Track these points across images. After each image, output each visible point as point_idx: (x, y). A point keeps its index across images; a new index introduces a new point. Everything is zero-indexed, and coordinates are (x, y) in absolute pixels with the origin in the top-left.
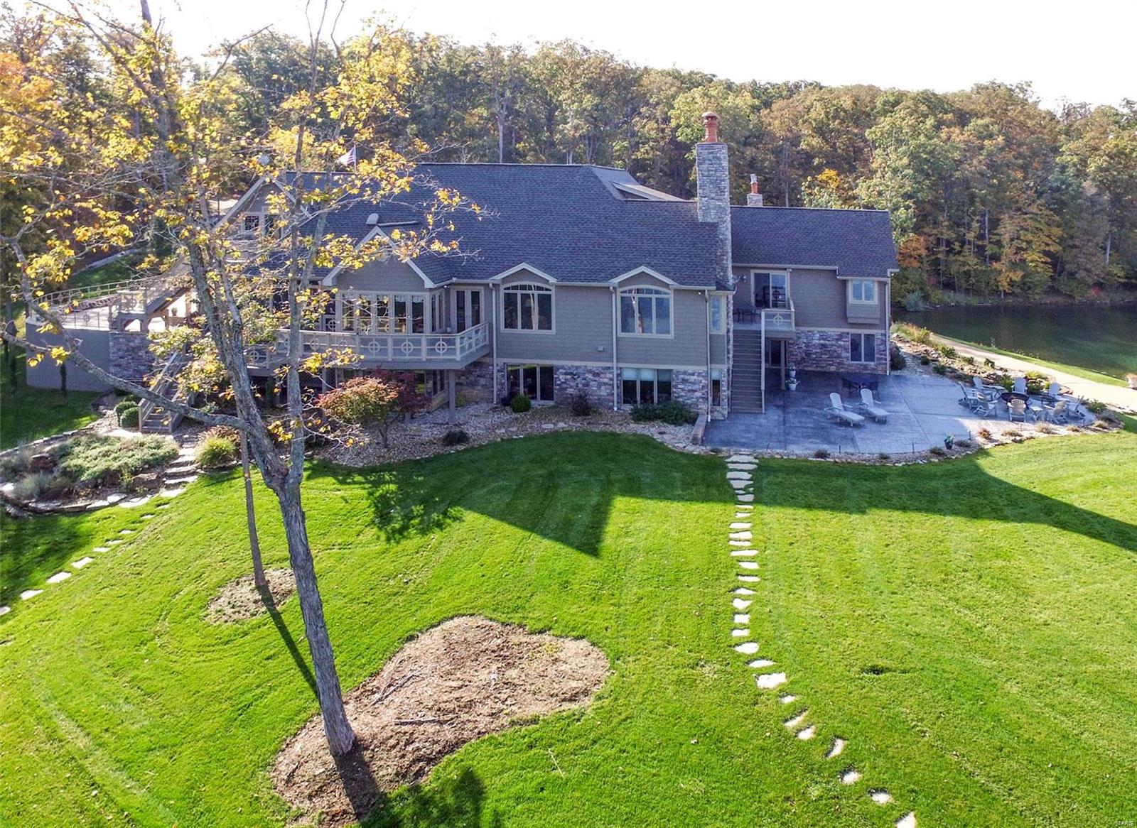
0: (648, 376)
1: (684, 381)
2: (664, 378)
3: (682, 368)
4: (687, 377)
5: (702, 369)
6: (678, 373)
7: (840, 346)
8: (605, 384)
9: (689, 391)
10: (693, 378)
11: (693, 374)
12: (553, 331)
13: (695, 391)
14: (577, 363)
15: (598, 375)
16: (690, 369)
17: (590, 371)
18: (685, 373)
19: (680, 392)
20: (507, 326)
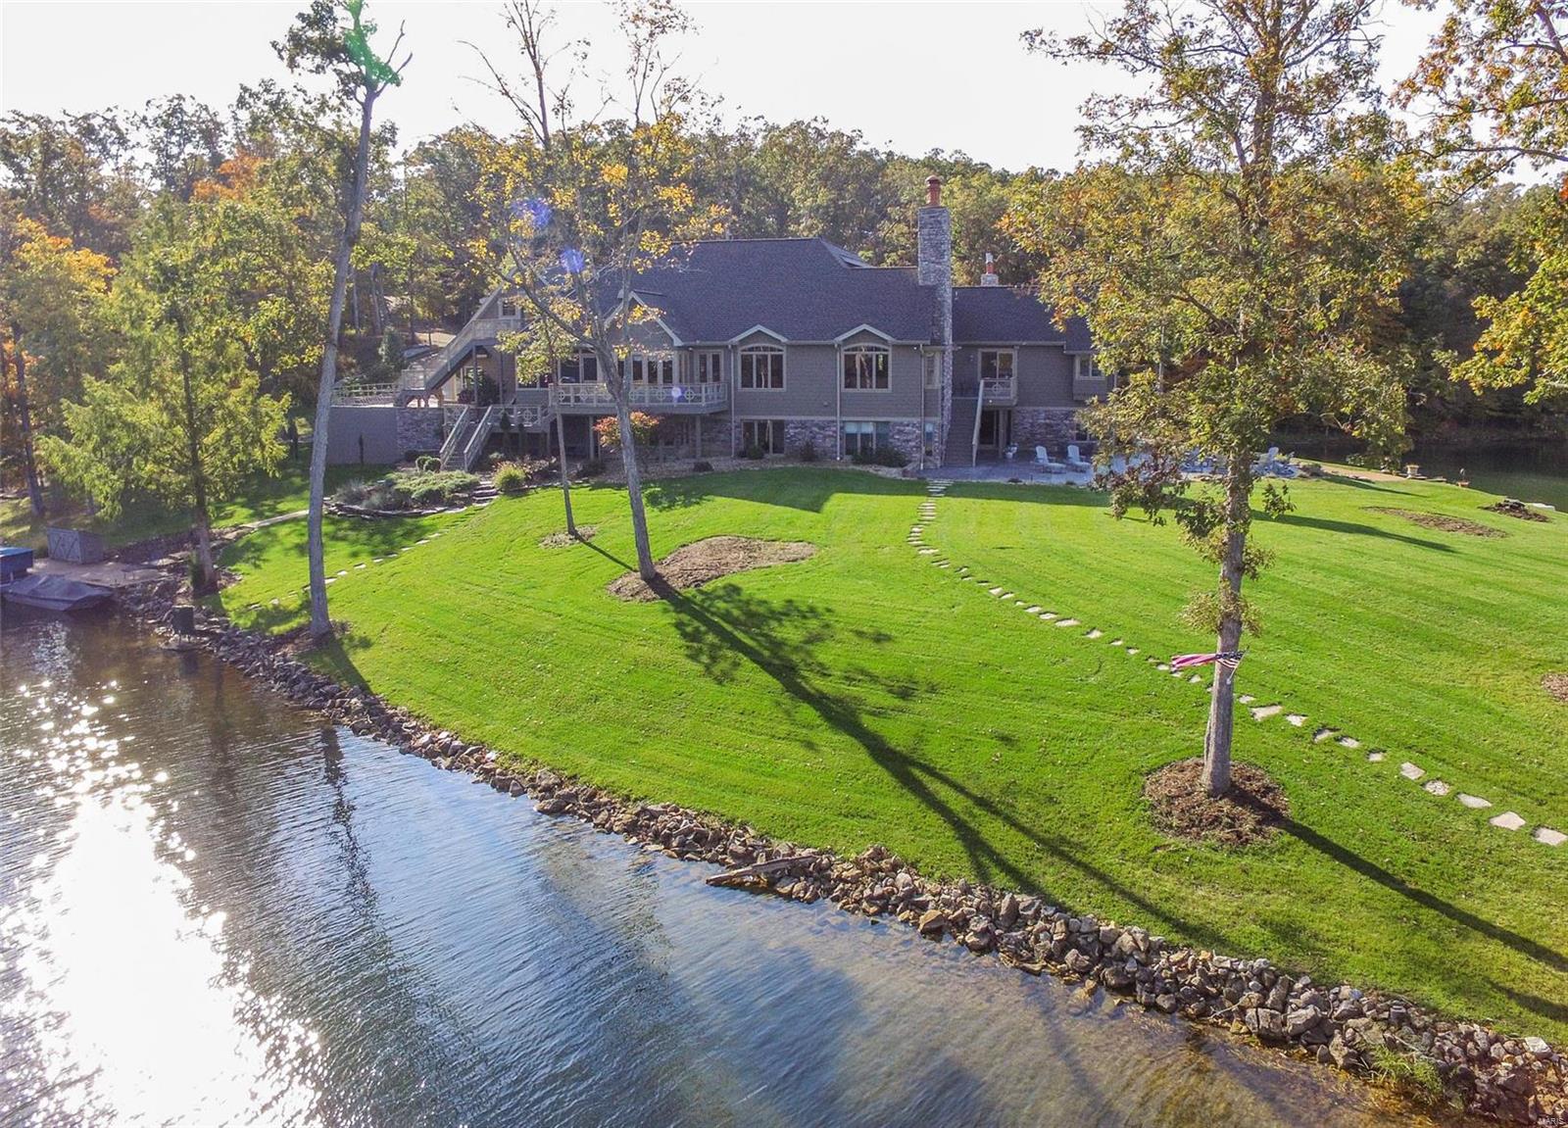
0: (869, 429)
1: (900, 432)
2: (883, 431)
3: (897, 420)
4: (902, 428)
5: (915, 420)
6: (896, 424)
7: (1065, 426)
8: (830, 436)
9: (904, 441)
10: (907, 429)
11: (908, 425)
12: (785, 388)
13: (908, 441)
14: (803, 418)
15: (823, 428)
16: (906, 420)
17: (817, 425)
18: (901, 424)
19: (895, 442)
20: (744, 386)
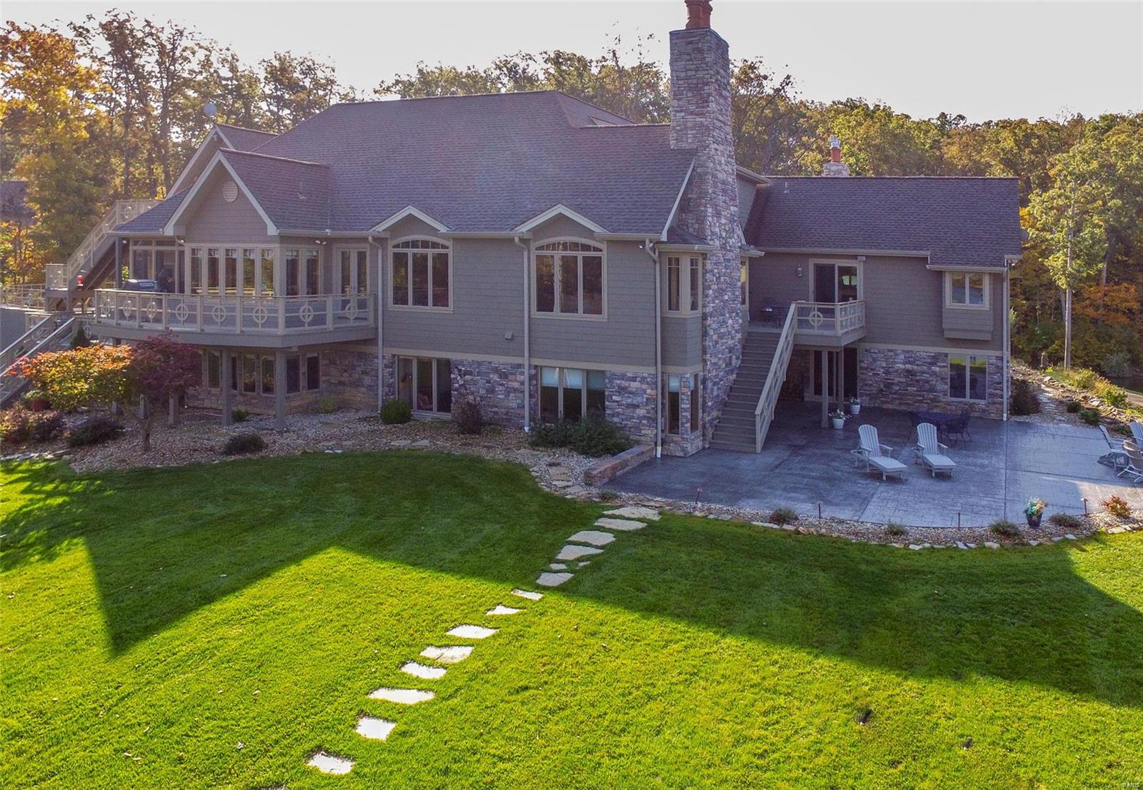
0: (575, 381)
1: (622, 390)
2: (596, 385)
3: (618, 369)
4: (625, 384)
5: (646, 371)
6: (614, 376)
7: (935, 374)
8: (515, 390)
9: (629, 406)
10: (634, 385)
11: (634, 379)
12: (451, 308)
13: (636, 406)
14: (479, 357)
15: (504, 376)
16: (630, 370)
17: (496, 370)
18: (623, 377)
19: (615, 406)
20: (396, 301)
